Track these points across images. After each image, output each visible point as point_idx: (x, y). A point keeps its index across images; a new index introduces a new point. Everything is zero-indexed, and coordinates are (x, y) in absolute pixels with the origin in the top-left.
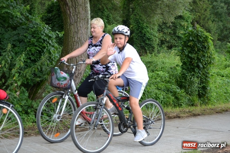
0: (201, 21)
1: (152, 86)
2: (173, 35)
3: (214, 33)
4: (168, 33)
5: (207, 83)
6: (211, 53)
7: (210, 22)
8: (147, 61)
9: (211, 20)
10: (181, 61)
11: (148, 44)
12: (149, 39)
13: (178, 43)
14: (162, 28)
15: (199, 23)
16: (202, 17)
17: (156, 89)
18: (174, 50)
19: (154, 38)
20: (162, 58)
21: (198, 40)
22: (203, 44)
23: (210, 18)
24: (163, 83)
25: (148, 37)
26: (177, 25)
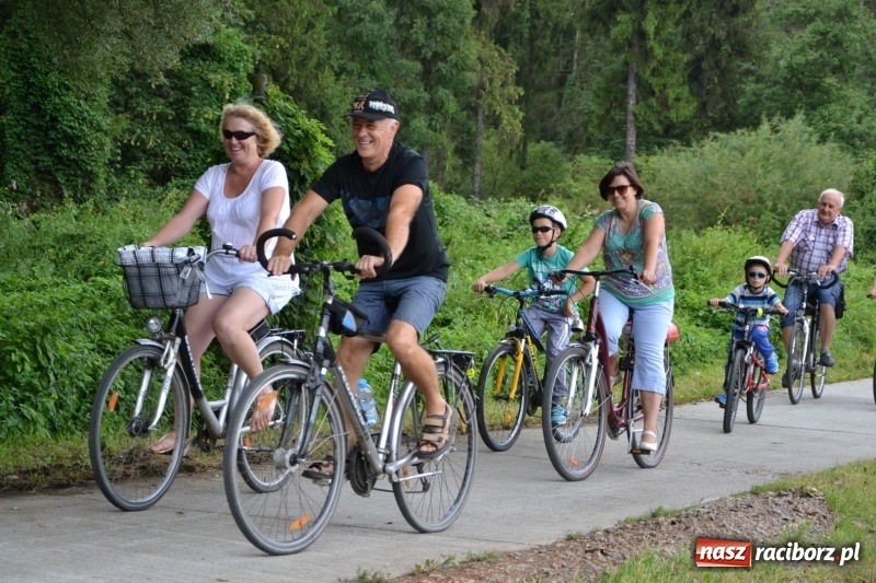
0: (292, 71)
1: (79, 337)
2: (173, 127)
4: (155, 118)
7: (327, 78)
8: (60, 231)
9: (332, 67)
10: (201, 233)
11: (68, 160)
12: (72, 140)
13: (196, 160)
14: (126, 93)
15: (282, 79)
16: (295, 55)
17: (93, 350)
18: (178, 188)
19: (93, 137)
20: (125, 223)
22: (294, 165)
23: (329, 58)
25: (69, 131)
26: (192, 85)
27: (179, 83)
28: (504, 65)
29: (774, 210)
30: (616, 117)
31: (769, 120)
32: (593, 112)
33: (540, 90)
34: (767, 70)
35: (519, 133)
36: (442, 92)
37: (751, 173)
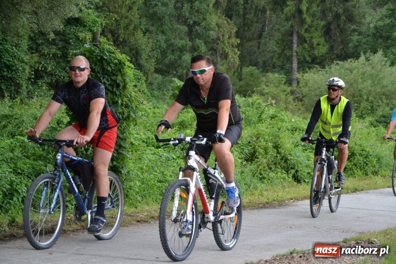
0: (121, 31)
2: (61, 60)
3: (146, 57)
4: (51, 56)
5: (122, 160)
6: (129, 96)
7: (139, 35)
9: (141, 29)
14: (37, 43)
15: (116, 36)
16: (122, 25)
19: (19, 66)
21: (103, 69)
22: (114, 78)
23: (140, 25)
24: (27, 161)
26: (70, 39)
27: (64, 38)
28: (230, 28)
29: (367, 100)
30: (287, 54)
31: (365, 55)
32: (276, 51)
33: (249, 40)
34: (364, 29)
35: (238, 62)
36: (198, 42)
37: (356, 81)
